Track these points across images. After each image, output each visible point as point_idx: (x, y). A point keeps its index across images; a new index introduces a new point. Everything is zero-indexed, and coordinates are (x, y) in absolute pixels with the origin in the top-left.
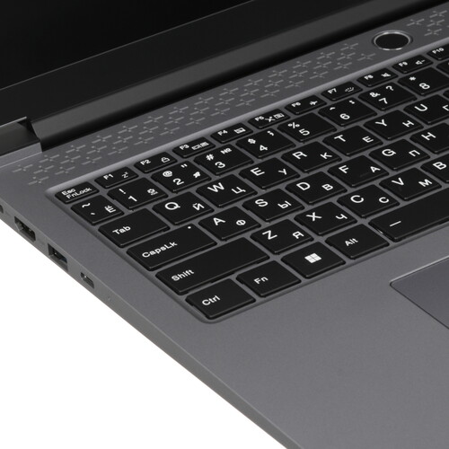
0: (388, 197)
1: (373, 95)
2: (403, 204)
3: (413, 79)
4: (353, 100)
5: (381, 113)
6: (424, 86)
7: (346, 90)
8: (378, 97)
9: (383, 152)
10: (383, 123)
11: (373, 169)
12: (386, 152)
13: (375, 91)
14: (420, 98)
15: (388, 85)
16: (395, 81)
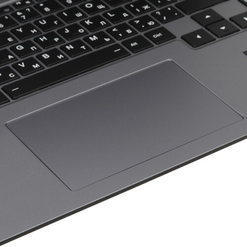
0: (14, 73)
1: (19, 14)
2: (22, 78)
3: (41, 5)
4: (7, 16)
5: (21, 24)
6: (47, 9)
7: (5, 10)
8: (21, 15)
9: (17, 48)
10: (20, 30)
11: (10, 57)
12: (19, 48)
13: (20, 11)
14: (44, 16)
15: (28, 8)
16: (32, 6)
